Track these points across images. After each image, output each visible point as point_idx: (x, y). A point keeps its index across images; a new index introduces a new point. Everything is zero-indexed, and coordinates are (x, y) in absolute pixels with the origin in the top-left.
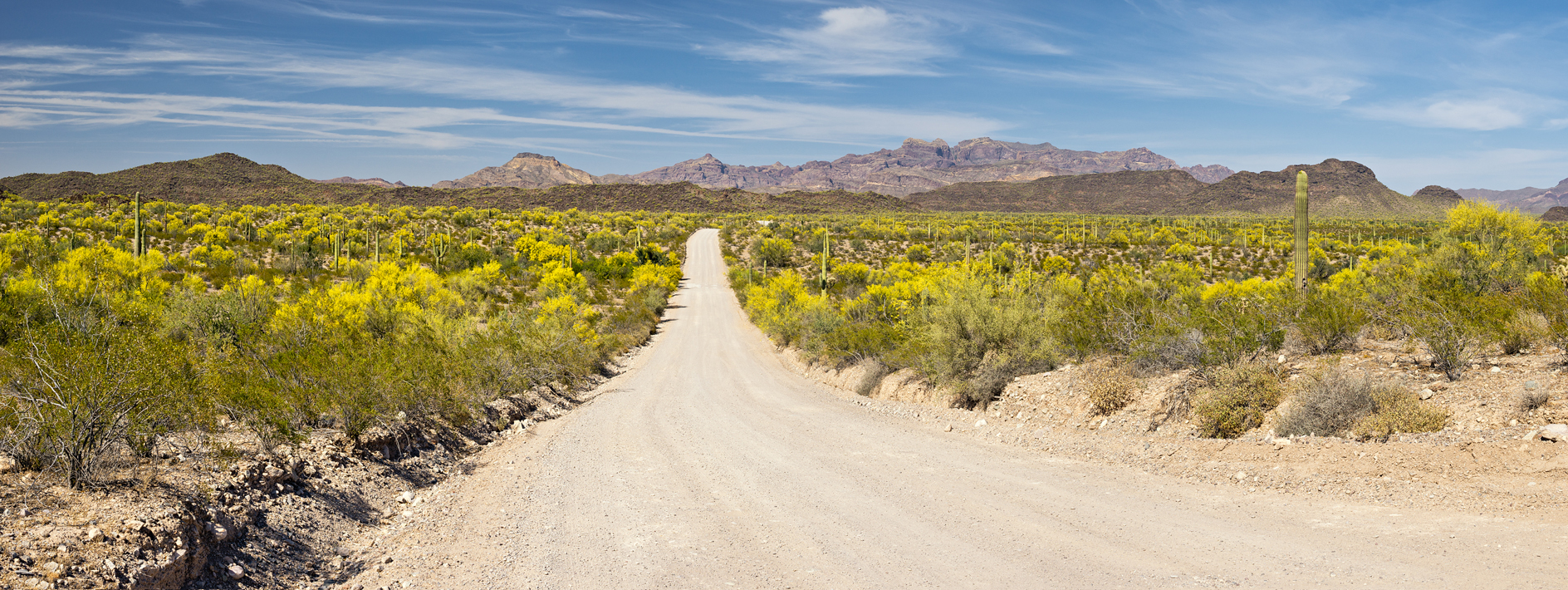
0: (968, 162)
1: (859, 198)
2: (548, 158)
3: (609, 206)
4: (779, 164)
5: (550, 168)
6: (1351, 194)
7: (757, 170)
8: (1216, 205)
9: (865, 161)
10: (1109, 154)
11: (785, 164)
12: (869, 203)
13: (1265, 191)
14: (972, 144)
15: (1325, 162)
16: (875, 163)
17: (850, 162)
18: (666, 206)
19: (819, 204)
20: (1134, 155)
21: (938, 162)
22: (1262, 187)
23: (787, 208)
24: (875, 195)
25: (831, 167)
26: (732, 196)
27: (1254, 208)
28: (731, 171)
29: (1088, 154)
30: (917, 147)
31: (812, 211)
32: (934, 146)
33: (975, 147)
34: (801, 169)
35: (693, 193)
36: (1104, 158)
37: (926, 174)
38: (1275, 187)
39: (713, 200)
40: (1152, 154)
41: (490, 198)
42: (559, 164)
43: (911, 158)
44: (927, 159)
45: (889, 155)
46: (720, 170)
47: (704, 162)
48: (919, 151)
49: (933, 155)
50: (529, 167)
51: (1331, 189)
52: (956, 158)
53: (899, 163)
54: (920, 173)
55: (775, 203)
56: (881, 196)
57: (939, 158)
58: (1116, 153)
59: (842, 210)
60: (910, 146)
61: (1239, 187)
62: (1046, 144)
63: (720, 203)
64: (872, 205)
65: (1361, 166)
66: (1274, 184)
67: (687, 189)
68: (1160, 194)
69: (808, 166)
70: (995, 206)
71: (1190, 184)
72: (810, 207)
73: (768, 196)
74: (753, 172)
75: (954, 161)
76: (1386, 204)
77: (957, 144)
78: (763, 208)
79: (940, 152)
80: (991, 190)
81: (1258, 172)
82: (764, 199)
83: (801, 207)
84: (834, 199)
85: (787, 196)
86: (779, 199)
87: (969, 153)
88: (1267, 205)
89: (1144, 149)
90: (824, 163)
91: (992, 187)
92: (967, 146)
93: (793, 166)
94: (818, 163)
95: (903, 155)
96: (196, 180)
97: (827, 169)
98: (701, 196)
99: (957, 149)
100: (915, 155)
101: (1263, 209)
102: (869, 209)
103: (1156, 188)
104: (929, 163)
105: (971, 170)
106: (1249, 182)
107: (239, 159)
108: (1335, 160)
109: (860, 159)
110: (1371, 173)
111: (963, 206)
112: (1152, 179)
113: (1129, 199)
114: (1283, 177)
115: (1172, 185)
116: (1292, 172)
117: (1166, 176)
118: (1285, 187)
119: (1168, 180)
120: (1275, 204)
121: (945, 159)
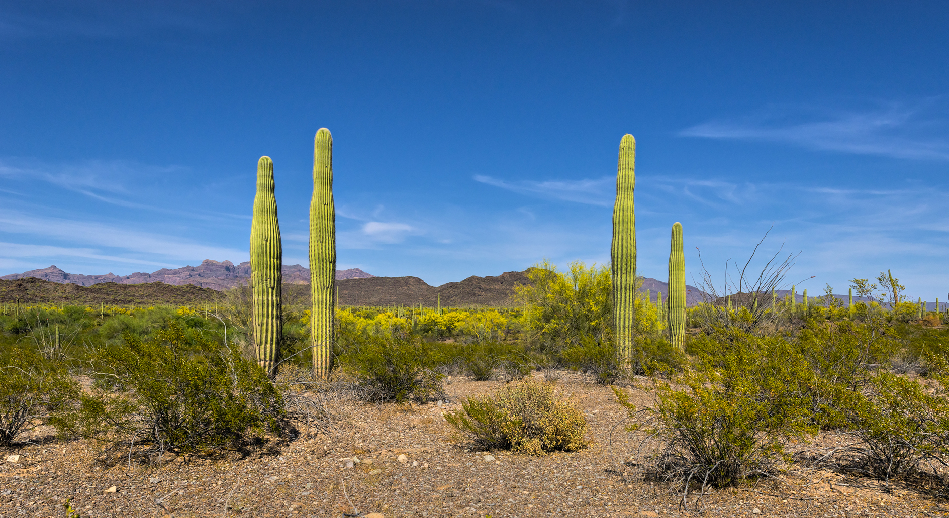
0: (247, 276)
1: (177, 290)
4: (111, 274)
7: (93, 278)
8: (459, 300)
9: (175, 274)
12: (189, 295)
13: (490, 290)
16: (183, 275)
17: (164, 274)
20: (351, 272)
21: (226, 275)
22: (488, 287)
23: (94, 298)
24: (194, 287)
25: (150, 277)
28: (72, 278)
30: (212, 265)
32: (224, 265)
34: (128, 278)
37: (220, 281)
38: (497, 287)
43: (208, 272)
44: (218, 273)
45: (193, 270)
46: (62, 278)
47: (49, 271)
48: (214, 268)
49: (224, 271)
52: (238, 273)
53: (199, 275)
54: (215, 281)
55: (81, 293)
56: (200, 289)
57: (227, 273)
59: (159, 301)
60: (208, 265)
61: (472, 287)
62: (298, 265)
64: (192, 297)
66: (496, 285)
68: (403, 293)
69: (132, 275)
71: (423, 287)
72: (122, 297)
73: (74, 286)
74: (90, 279)
75: (237, 275)
77: (239, 264)
79: (228, 269)
81: (483, 277)
82: (69, 289)
83: (111, 298)
84: (151, 291)
87: (247, 270)
88: (494, 300)
89: (358, 269)
90: (145, 274)
92: (246, 266)
94: (141, 274)
95: (202, 270)
97: (147, 278)
99: (239, 267)
100: (211, 270)
101: (492, 303)
102: (189, 300)
103: (400, 289)
104: (221, 275)
106: (479, 283)
109: (171, 272)
112: (397, 282)
113: (382, 296)
114: (501, 280)
115: (411, 287)
116: (507, 277)
117: (406, 281)
118: (503, 287)
119: (407, 284)
120: (499, 299)
121: (232, 273)
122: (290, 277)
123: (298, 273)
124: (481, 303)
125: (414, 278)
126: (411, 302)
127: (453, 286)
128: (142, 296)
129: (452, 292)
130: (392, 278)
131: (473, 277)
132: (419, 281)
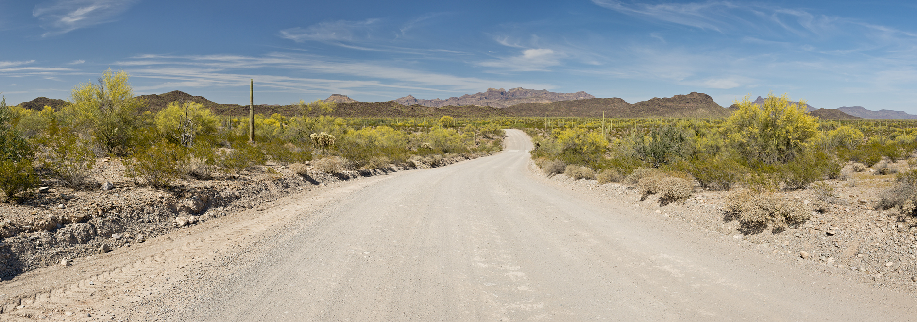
0: (513, 97)
1: (482, 109)
2: (344, 96)
3: (350, 114)
4: (438, 99)
5: (345, 100)
6: (704, 107)
9: (472, 97)
10: (569, 94)
11: (441, 99)
12: (488, 112)
13: (665, 107)
14: (515, 90)
15: (691, 93)
16: (476, 98)
17: (466, 97)
18: (380, 114)
19: (461, 113)
20: (579, 94)
22: (664, 105)
23: (445, 114)
24: (490, 108)
25: (460, 99)
26: (415, 108)
27: (663, 114)
28: (419, 101)
29: (561, 94)
30: (493, 91)
31: (458, 116)
32: (500, 91)
33: (516, 91)
34: (447, 100)
35: (395, 107)
36: (567, 95)
37: (498, 102)
38: (670, 105)
39: (405, 111)
40: (586, 93)
41: (290, 110)
42: (349, 99)
44: (497, 96)
45: (482, 95)
46: (414, 101)
47: (408, 98)
48: (494, 93)
49: (500, 95)
50: (337, 100)
51: (695, 105)
52: (509, 96)
53: (486, 98)
54: (495, 102)
55: (438, 112)
56: (493, 108)
57: (502, 96)
58: (572, 94)
60: (490, 91)
61: (654, 105)
62: (545, 90)
63: (409, 112)
64: (490, 113)
65: (707, 95)
66: (669, 103)
67: (392, 105)
68: (611, 109)
69: (450, 99)
70: (537, 114)
71: (624, 104)
72: (457, 114)
73: (435, 108)
74: (428, 102)
76: (720, 112)
77: (509, 90)
78: (432, 115)
79: (502, 93)
80: (535, 107)
81: (661, 98)
82: (432, 110)
83: (452, 114)
84: (469, 110)
85: (444, 108)
86: (440, 110)
87: (513, 94)
88: (668, 113)
90: (456, 98)
91: (535, 105)
92: (513, 91)
93: (444, 99)
94: (453, 98)
95: (487, 95)
96: (157, 103)
97: (457, 100)
98: (399, 109)
99: (509, 92)
100: (492, 95)
101: (667, 115)
102: (488, 115)
103: (609, 105)
104: (498, 98)
105: (516, 100)
106: (658, 102)
107: (183, 93)
108: (696, 93)
109: (470, 96)
110: (711, 98)
111: (523, 114)
112: (607, 101)
113: (597, 111)
114: (673, 100)
115: (616, 104)
116: (677, 98)
117: (612, 100)
118: (674, 105)
119: (613, 102)
120: (671, 112)
121: (504, 96)
122: (540, 98)
123: (545, 95)
124: (660, 115)
125: (618, 98)
126: (615, 114)
127: (642, 104)
128: (465, 113)
129: (641, 107)
130: (604, 99)
131: (654, 98)
132: (621, 100)
